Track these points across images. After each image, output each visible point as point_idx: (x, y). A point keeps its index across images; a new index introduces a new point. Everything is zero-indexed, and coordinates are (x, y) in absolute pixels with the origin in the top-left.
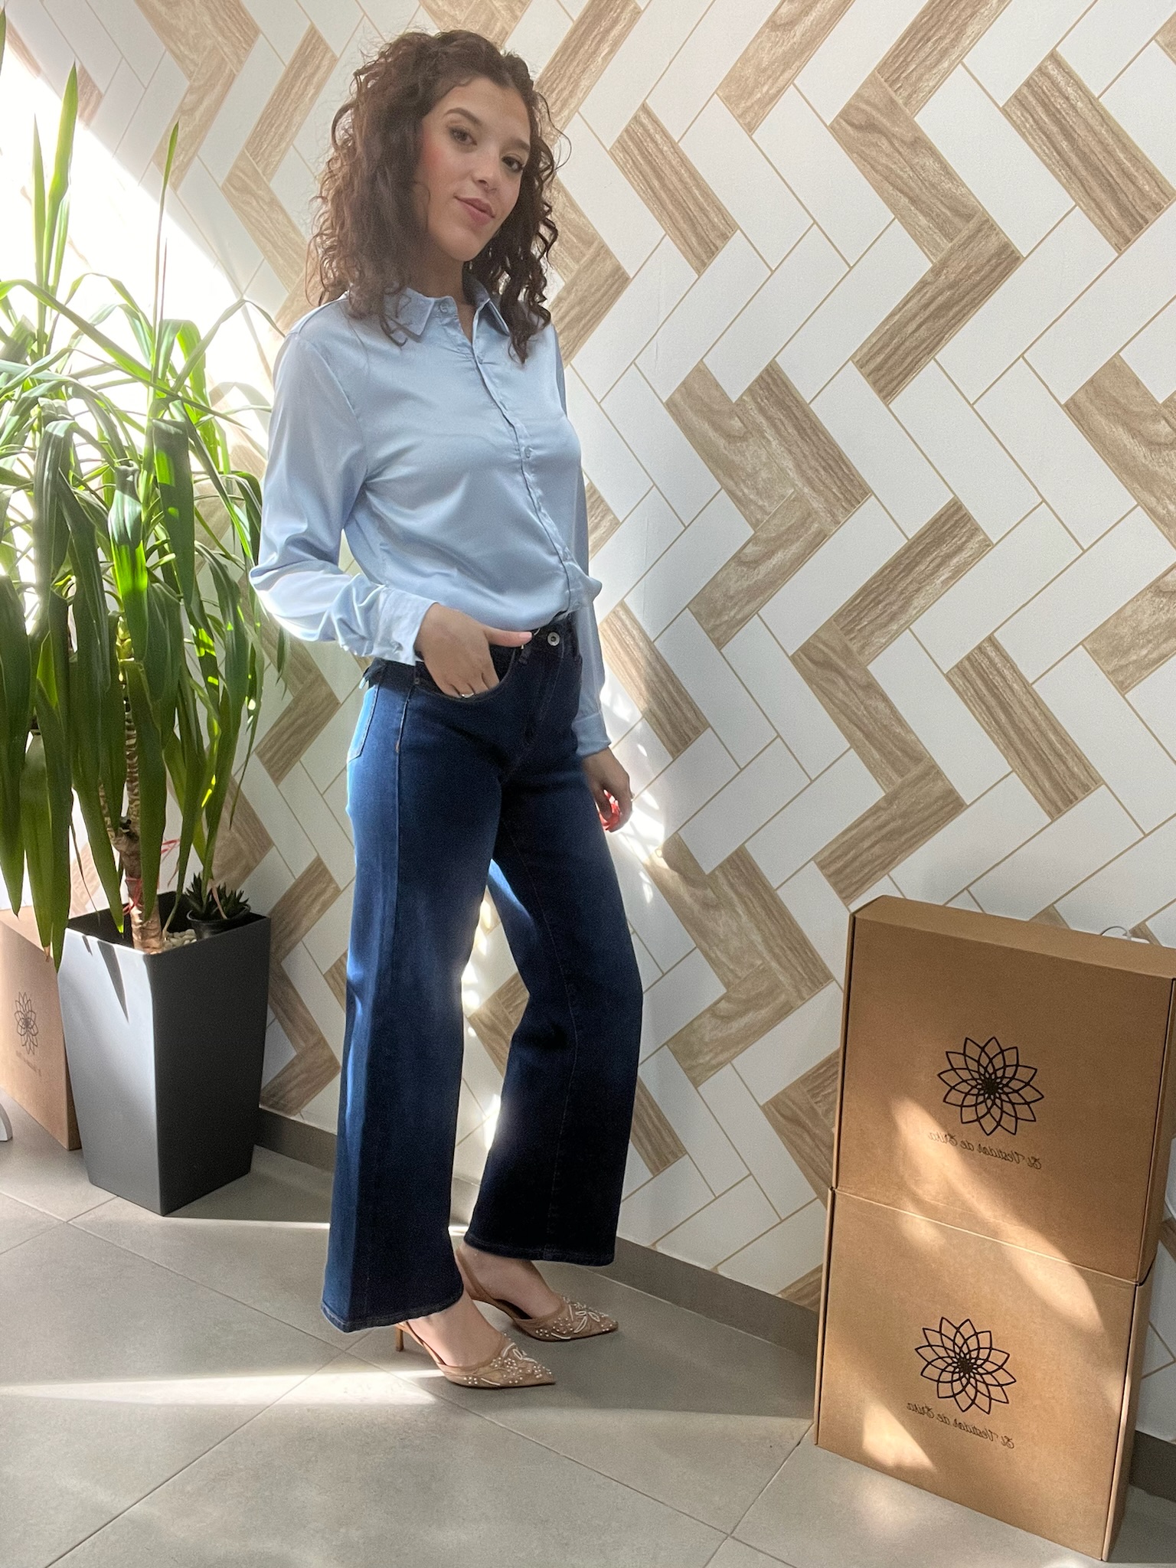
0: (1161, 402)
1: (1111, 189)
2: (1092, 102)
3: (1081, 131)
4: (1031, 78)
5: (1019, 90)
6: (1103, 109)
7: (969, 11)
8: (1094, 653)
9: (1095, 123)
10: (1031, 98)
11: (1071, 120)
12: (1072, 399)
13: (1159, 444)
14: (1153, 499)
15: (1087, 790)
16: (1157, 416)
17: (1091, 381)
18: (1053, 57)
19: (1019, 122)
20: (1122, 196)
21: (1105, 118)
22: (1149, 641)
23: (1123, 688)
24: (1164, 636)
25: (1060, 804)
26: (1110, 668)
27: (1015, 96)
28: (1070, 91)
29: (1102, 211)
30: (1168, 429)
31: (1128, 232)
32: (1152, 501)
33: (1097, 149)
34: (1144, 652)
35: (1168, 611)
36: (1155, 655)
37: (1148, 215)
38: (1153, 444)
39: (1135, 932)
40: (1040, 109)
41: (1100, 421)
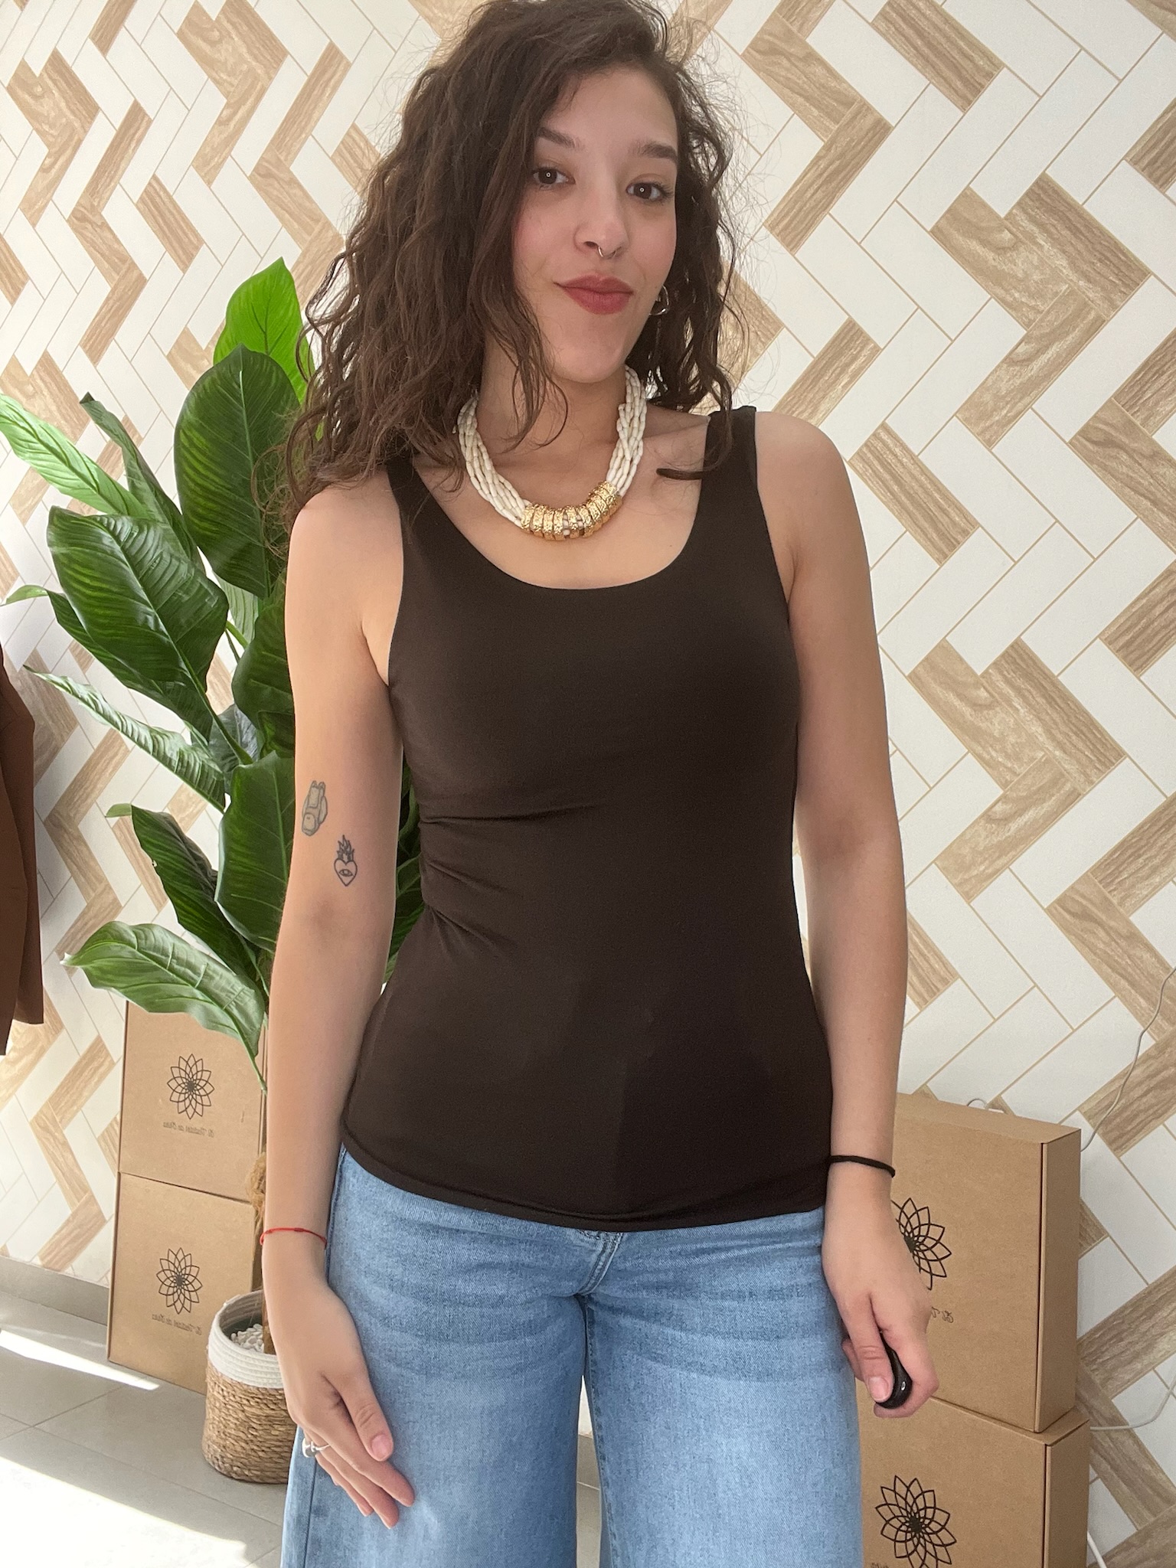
0: (979, 674)
1: (933, 521)
2: (914, 458)
3: (908, 478)
4: (868, 440)
5: (860, 449)
6: (922, 463)
7: (821, 394)
8: (945, 870)
9: (916, 472)
10: (869, 455)
11: (900, 470)
12: (914, 672)
13: (980, 705)
14: (980, 748)
15: (946, 983)
16: (977, 685)
17: (927, 659)
18: (884, 426)
19: (861, 472)
20: (940, 526)
21: (924, 470)
22: (986, 859)
23: (968, 897)
24: (997, 854)
25: (926, 995)
26: (957, 881)
27: (857, 453)
28: (897, 451)
29: (926, 535)
30: (986, 694)
31: (946, 550)
32: (979, 749)
33: (920, 491)
34: (982, 868)
35: (998, 834)
36: (990, 871)
37: (959, 538)
38: (977, 706)
39: (993, 1105)
40: (876, 462)
41: (939, 691)
